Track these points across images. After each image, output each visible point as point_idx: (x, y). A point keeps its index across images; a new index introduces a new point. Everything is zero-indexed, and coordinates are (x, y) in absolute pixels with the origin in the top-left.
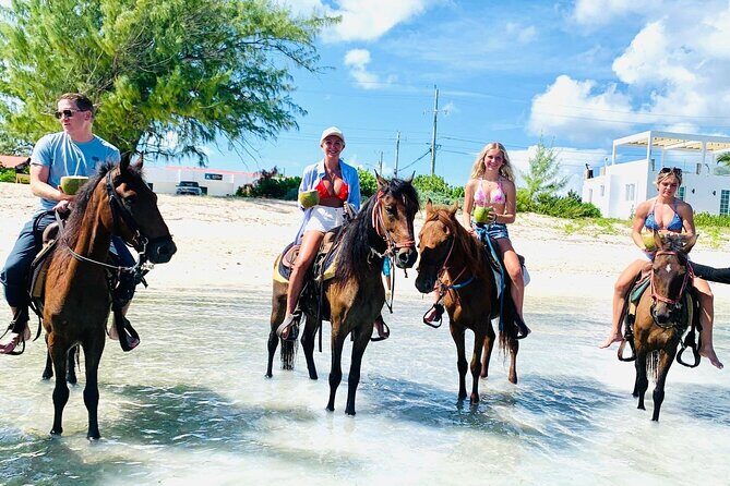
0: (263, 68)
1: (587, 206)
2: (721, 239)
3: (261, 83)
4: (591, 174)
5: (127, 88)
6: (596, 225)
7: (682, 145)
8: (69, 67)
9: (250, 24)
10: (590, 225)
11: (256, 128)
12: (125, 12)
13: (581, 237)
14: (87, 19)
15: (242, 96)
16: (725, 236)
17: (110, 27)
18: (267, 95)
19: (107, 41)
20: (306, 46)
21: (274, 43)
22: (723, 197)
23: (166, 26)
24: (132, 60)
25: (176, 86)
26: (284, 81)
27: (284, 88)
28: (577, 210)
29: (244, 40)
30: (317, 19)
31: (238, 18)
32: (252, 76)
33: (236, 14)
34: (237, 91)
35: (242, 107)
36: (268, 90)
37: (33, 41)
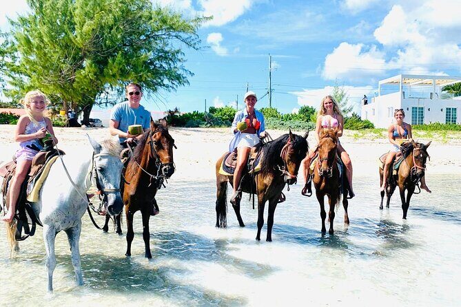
0: (167, 49)
1: (366, 122)
2: (448, 138)
3: (166, 58)
4: (366, 103)
5: (91, 66)
6: (372, 133)
7: (421, 82)
8: (56, 56)
9: (160, 24)
10: (368, 133)
11: (164, 85)
12: (88, 22)
13: (363, 141)
14: (66, 27)
15: (155, 66)
16: (450, 136)
17: (80, 31)
18: (170, 65)
19: (78, 39)
20: (193, 35)
21: (174, 34)
22: (447, 112)
23: (111, 29)
24: (92, 49)
25: (120, 64)
26: (180, 56)
27: (180, 61)
28: (360, 124)
29: (156, 34)
30: (198, 19)
31: (152, 21)
32: (160, 54)
33: (151, 18)
34: (152, 63)
35: (156, 73)
36: (170, 62)
37: (35, 42)
